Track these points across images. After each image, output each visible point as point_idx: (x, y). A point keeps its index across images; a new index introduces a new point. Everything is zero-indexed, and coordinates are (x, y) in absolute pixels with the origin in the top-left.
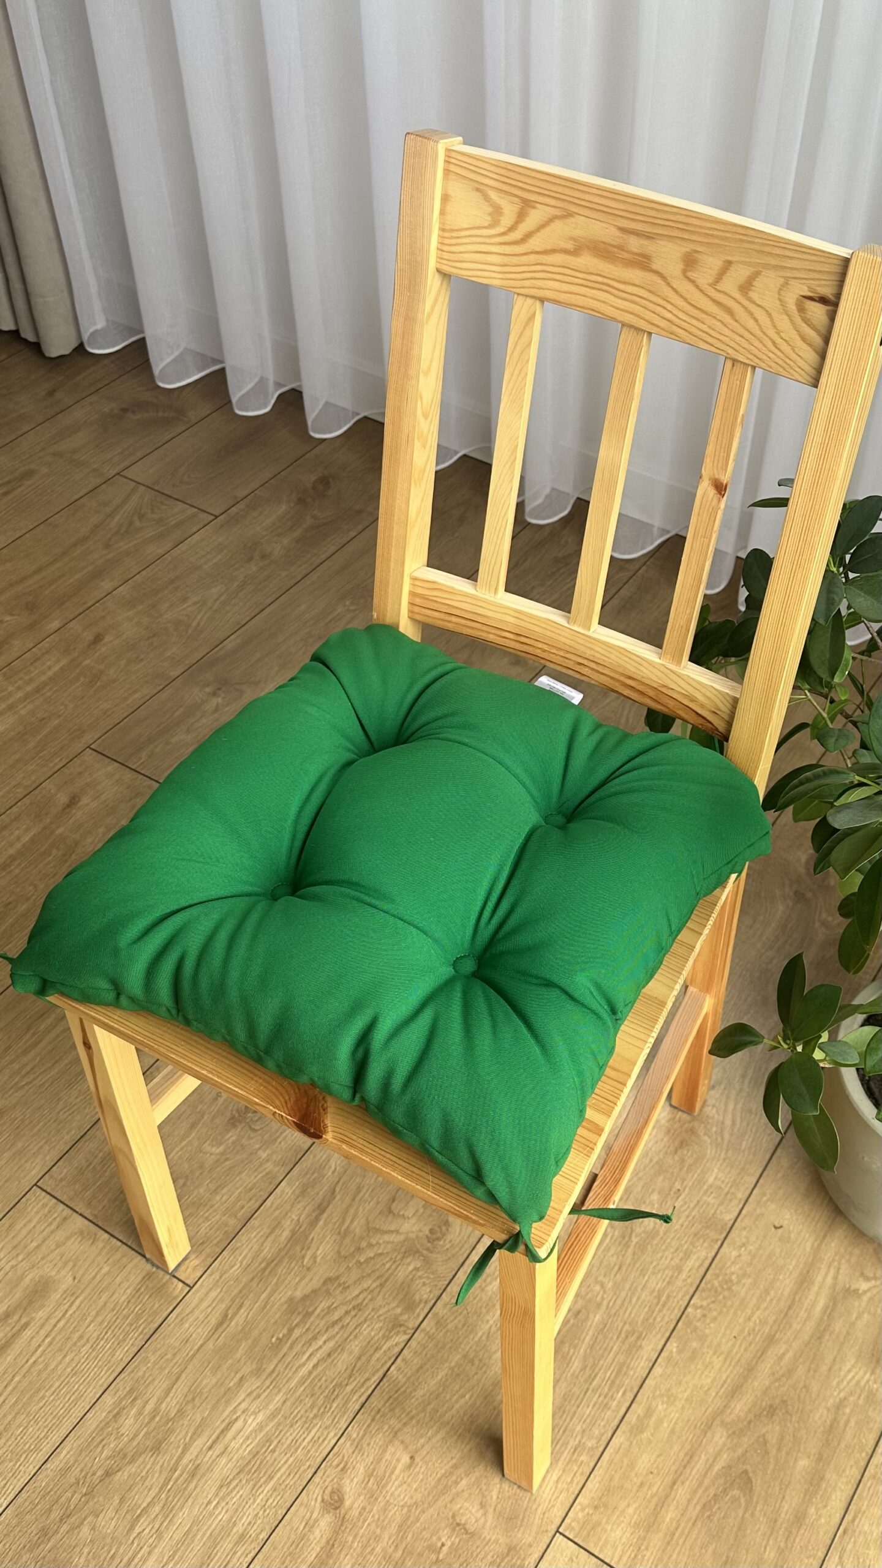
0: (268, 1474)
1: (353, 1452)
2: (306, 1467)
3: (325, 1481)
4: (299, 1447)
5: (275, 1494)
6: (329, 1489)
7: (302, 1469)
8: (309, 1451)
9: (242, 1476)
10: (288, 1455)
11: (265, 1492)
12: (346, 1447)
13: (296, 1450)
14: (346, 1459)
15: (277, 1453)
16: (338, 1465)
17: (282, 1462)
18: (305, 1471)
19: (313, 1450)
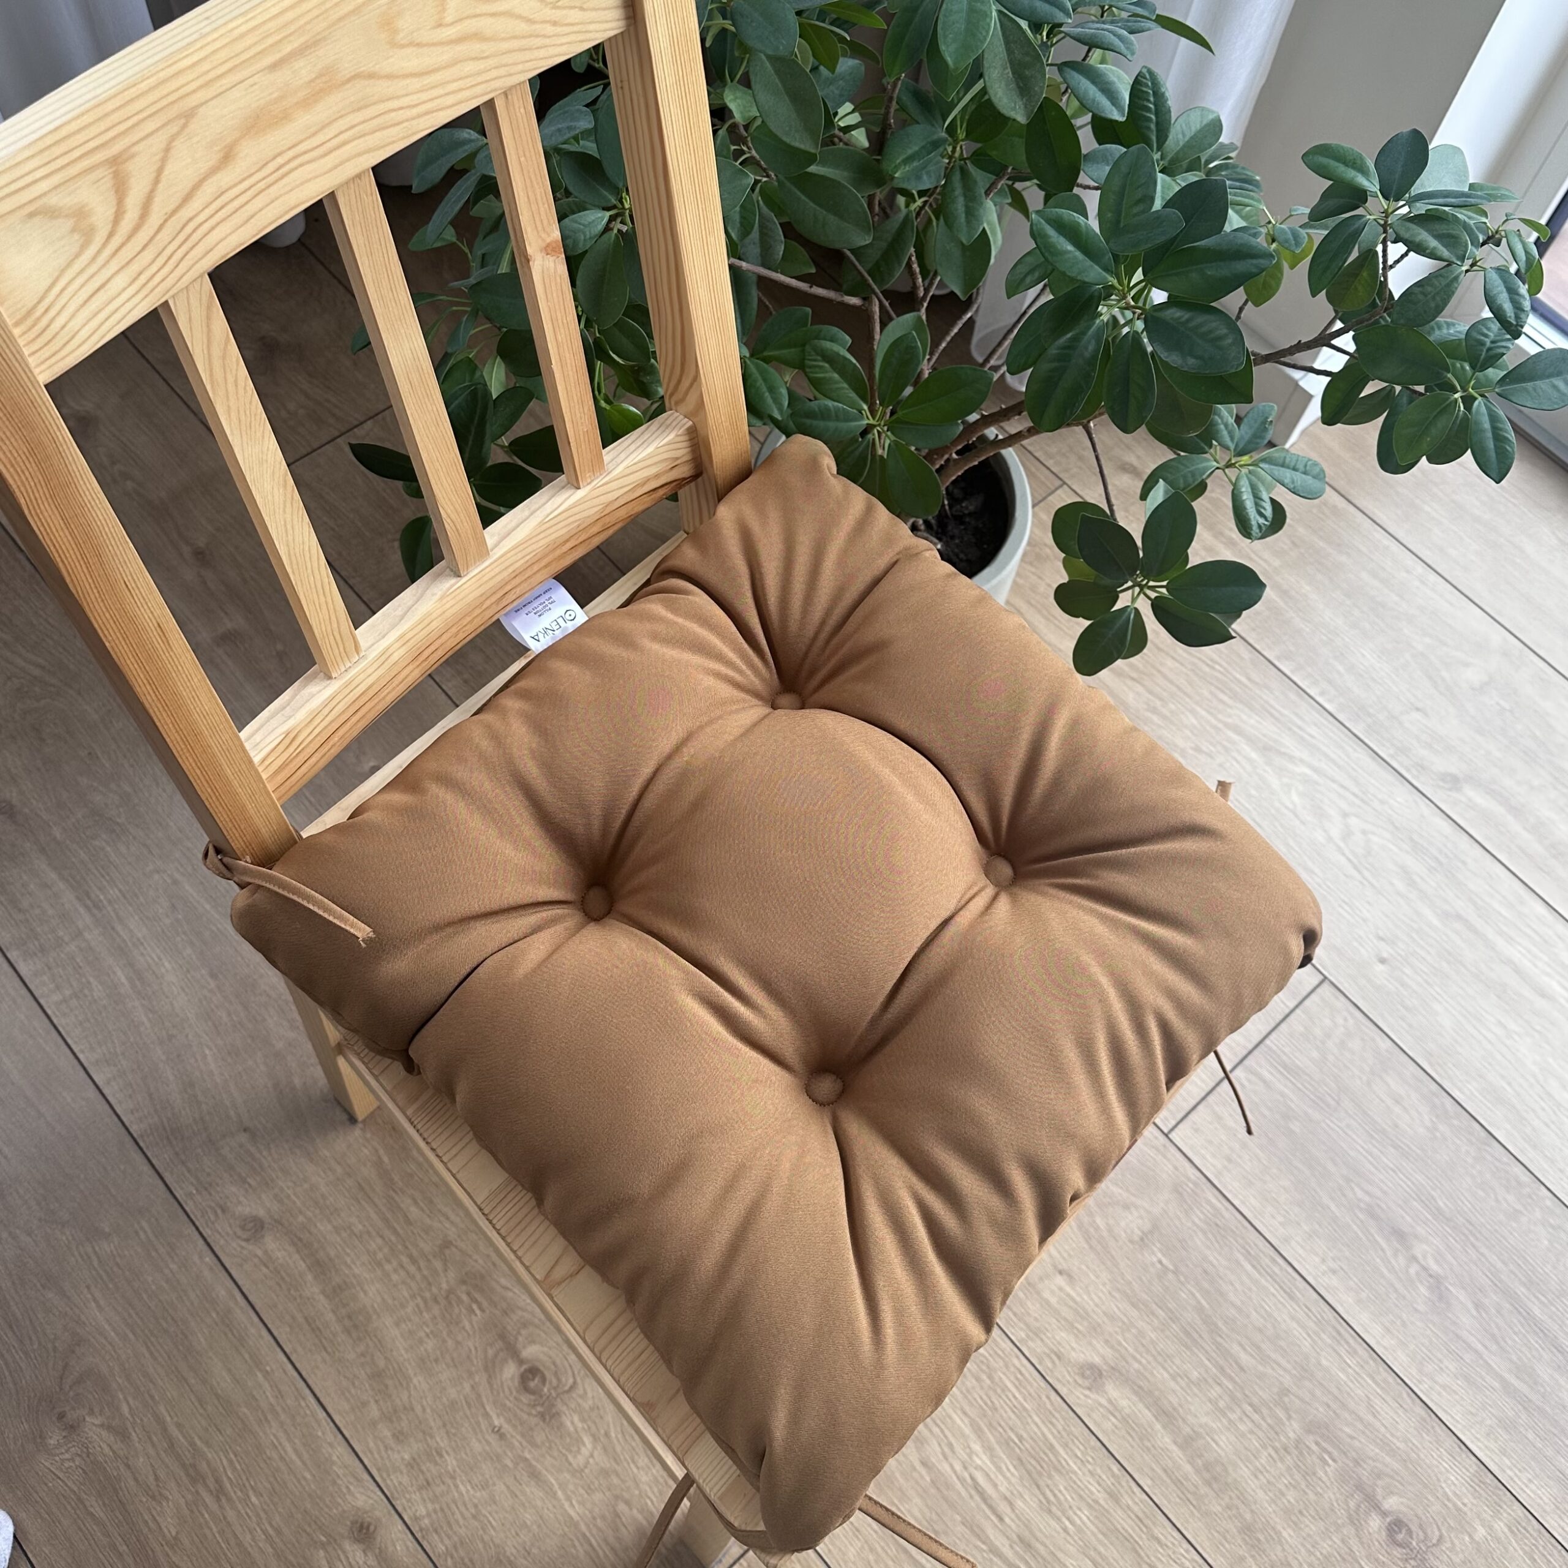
0: (1047, 1451)
1: (1042, 1340)
2: (1047, 1401)
3: (1068, 1382)
4: (1022, 1405)
5: (1071, 1445)
6: (1077, 1378)
7: (1049, 1406)
8: (1030, 1394)
9: (1042, 1483)
10: (1029, 1421)
11: (1066, 1457)
12: (1035, 1348)
13: (1025, 1409)
14: (1047, 1351)
15: (1025, 1435)
16: (1053, 1362)
17: (1036, 1430)
18: (1052, 1404)
19: (1029, 1387)
